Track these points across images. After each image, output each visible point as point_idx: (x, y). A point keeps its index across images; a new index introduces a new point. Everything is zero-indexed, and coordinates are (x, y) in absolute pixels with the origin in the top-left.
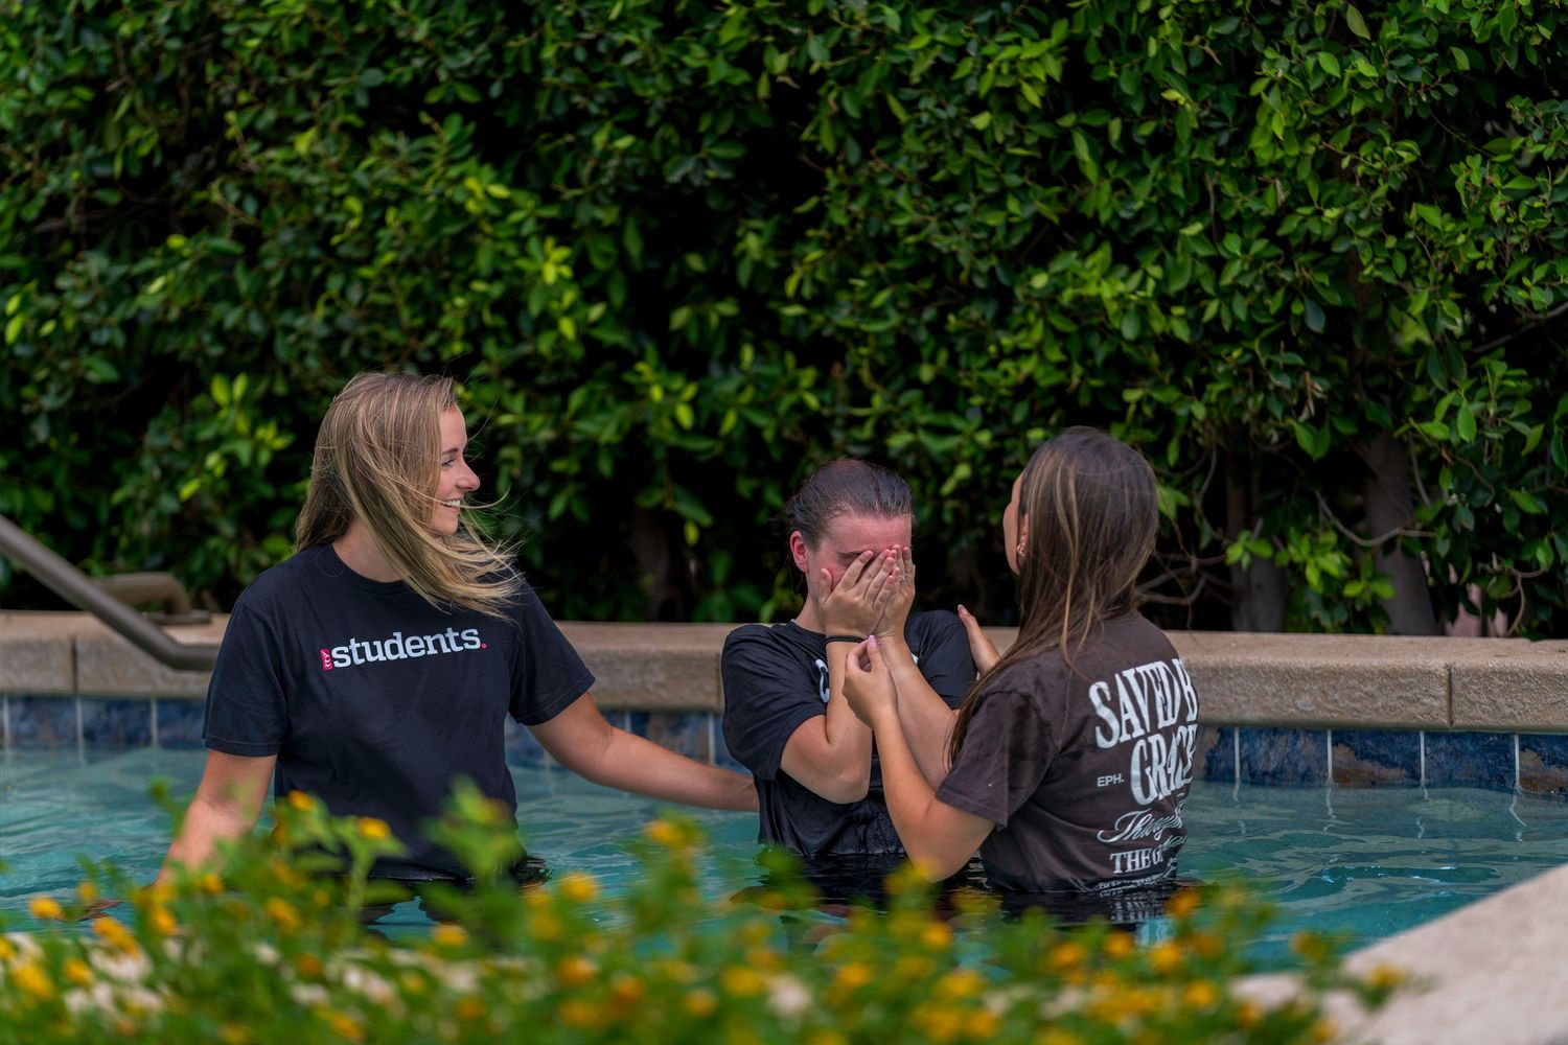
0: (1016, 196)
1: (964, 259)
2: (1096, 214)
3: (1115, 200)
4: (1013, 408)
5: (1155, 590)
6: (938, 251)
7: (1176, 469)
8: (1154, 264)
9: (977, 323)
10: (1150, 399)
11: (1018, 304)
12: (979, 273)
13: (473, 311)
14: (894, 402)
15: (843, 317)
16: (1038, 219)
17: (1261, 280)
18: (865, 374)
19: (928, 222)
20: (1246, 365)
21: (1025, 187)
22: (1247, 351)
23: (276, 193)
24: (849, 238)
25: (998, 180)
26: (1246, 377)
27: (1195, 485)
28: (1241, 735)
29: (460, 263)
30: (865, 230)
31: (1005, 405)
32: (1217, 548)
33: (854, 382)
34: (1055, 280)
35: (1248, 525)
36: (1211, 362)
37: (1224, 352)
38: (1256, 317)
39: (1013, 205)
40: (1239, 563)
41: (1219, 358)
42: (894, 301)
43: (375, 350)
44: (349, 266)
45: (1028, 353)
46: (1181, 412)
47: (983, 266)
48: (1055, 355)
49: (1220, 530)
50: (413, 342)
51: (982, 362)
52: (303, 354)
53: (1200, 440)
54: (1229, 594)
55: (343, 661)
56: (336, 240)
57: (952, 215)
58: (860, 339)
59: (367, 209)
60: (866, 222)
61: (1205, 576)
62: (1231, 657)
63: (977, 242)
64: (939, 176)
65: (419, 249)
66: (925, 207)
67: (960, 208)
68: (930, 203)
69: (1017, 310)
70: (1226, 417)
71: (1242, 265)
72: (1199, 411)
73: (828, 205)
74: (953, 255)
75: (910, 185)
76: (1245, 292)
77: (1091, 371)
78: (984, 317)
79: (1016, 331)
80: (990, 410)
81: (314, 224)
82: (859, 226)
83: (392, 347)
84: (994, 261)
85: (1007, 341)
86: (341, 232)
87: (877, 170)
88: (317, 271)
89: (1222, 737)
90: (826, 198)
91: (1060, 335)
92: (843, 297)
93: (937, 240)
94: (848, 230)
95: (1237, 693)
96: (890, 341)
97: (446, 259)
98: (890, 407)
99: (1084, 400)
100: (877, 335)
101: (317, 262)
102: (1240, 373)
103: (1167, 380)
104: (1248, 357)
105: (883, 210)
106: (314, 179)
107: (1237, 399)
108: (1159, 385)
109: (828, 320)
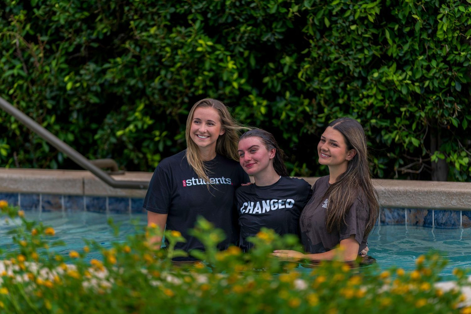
0: (367, 49)
1: (351, 68)
2: (392, 55)
3: (398, 51)
4: (367, 113)
5: (408, 168)
6: (344, 66)
7: (415, 132)
8: (410, 70)
9: (356, 87)
10: (408, 111)
11: (369, 82)
12: (356, 72)
13: (204, 81)
14: (331, 110)
15: (316, 85)
16: (374, 56)
17: (442, 75)
18: (322, 102)
19: (340, 57)
20: (437, 101)
21: (370, 46)
22: (437, 96)
23: (145, 46)
24: (318, 61)
25: (362, 44)
26: (437, 104)
27: (421, 137)
28: (434, 212)
29: (200, 66)
30: (323, 59)
31: (364, 112)
32: (428, 156)
33: (319, 104)
34: (381, 75)
35: (437, 149)
36: (427, 100)
37: (430, 96)
38: (440, 86)
39: (366, 52)
40: (434, 161)
41: (429, 99)
42: (331, 80)
43: (175, 93)
44: (167, 68)
45: (371, 96)
46: (417, 115)
47: (357, 70)
48: (380, 97)
49: (429, 151)
50: (187, 91)
51: (357, 99)
52: (153, 94)
53: (423, 123)
54: (431, 170)
55: (189, 184)
56: (163, 60)
57: (348, 55)
58: (321, 91)
59: (172, 50)
60: (323, 57)
61: (423, 165)
62: (432, 189)
63: (356, 63)
64: (344, 43)
65: (188, 62)
66: (340, 52)
67: (351, 53)
68: (341, 51)
69: (368, 84)
70: (430, 116)
71: (436, 70)
72: (423, 114)
73: (311, 51)
74: (348, 66)
75: (335, 46)
76: (437, 78)
77: (391, 102)
78: (358, 86)
79: (368, 90)
80: (360, 113)
81: (156, 55)
82: (321, 58)
83: (181, 92)
84: (361, 69)
85: (365, 93)
86: (164, 57)
87: (326, 41)
88: (157, 69)
89: (429, 212)
90: (311, 49)
91: (381, 91)
92: (316, 79)
93: (343, 62)
94: (317, 59)
95: (433, 199)
96: (330, 92)
97: (196, 65)
98: (330, 112)
99: (389, 111)
100: (326, 90)
101: (157, 66)
102: (435, 103)
103: (413, 105)
104: (438, 98)
105: (328, 53)
106: (156, 42)
107: (434, 111)
108: (411, 106)
109: (311, 86)
